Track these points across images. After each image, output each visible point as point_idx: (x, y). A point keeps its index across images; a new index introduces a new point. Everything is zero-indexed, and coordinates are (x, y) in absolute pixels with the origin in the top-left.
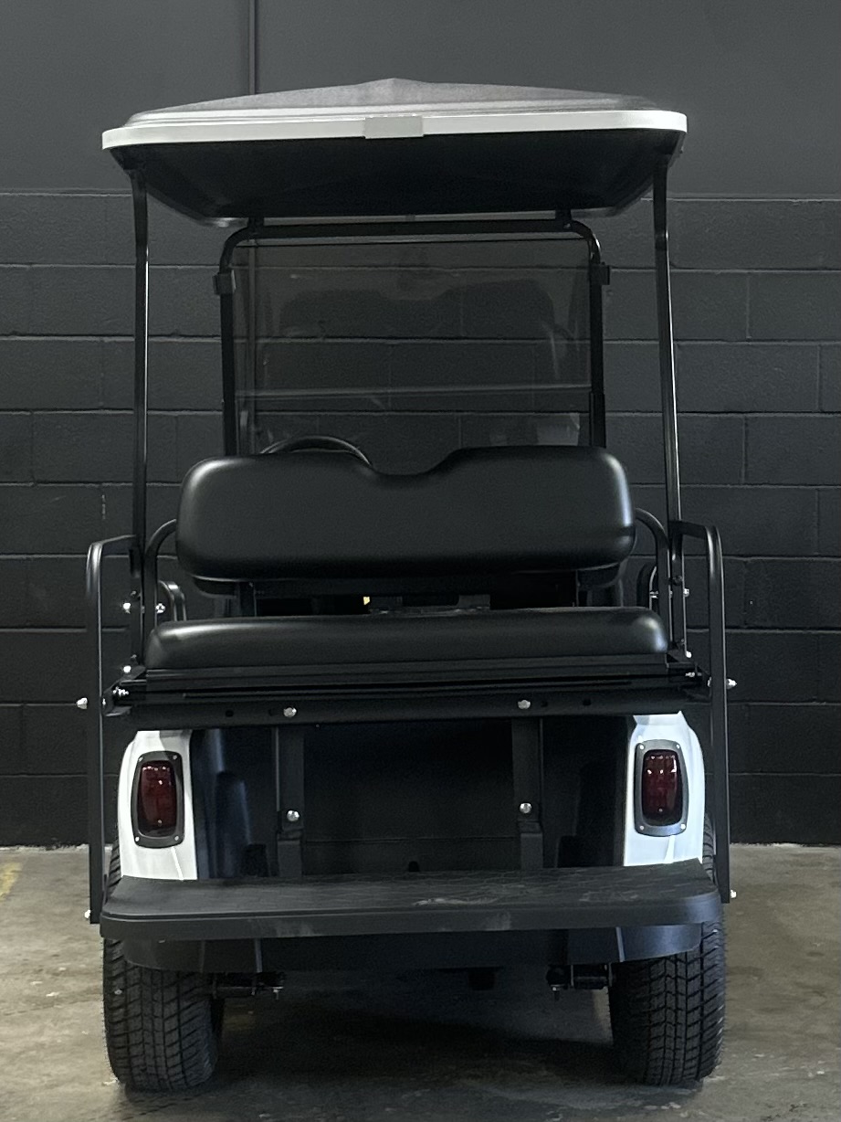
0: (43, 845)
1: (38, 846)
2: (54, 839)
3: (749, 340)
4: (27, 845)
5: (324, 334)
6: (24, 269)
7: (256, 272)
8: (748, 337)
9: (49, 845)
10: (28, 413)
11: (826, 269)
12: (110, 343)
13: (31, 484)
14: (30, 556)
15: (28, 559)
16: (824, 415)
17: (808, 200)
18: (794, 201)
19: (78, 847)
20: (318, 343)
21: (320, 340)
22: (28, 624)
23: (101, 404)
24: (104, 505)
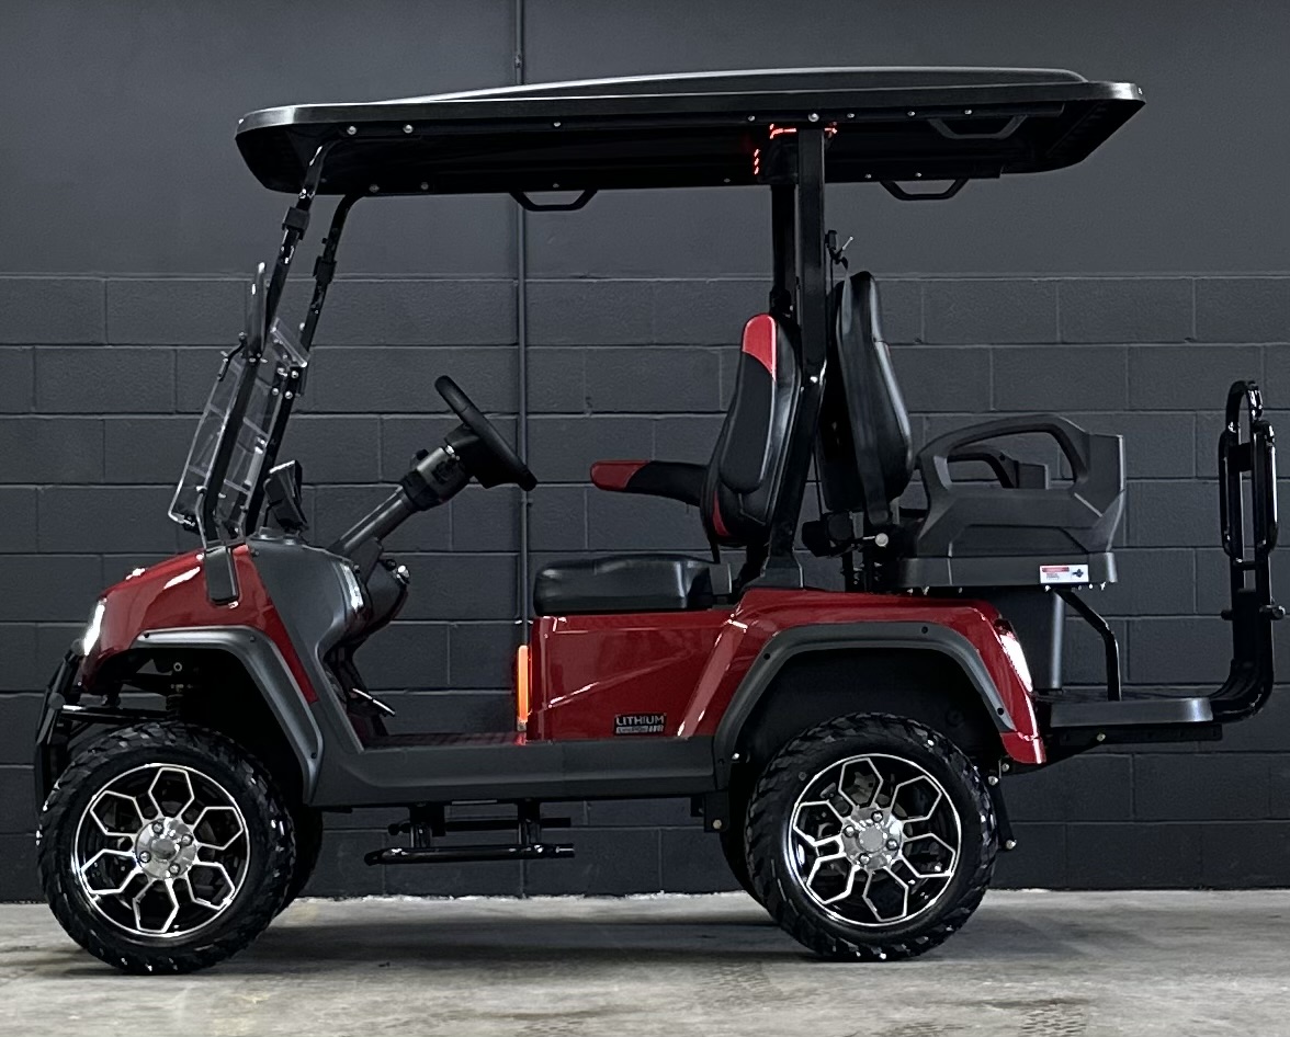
0: (332, 896)
1: (327, 897)
2: (342, 891)
3: (993, 412)
4: (316, 896)
5: (590, 410)
7: (526, 352)
8: (992, 409)
9: (336, 897)
11: (1063, 343)
12: (387, 420)
19: (365, 899)
20: (587, 419)
21: (587, 415)
23: (381, 478)
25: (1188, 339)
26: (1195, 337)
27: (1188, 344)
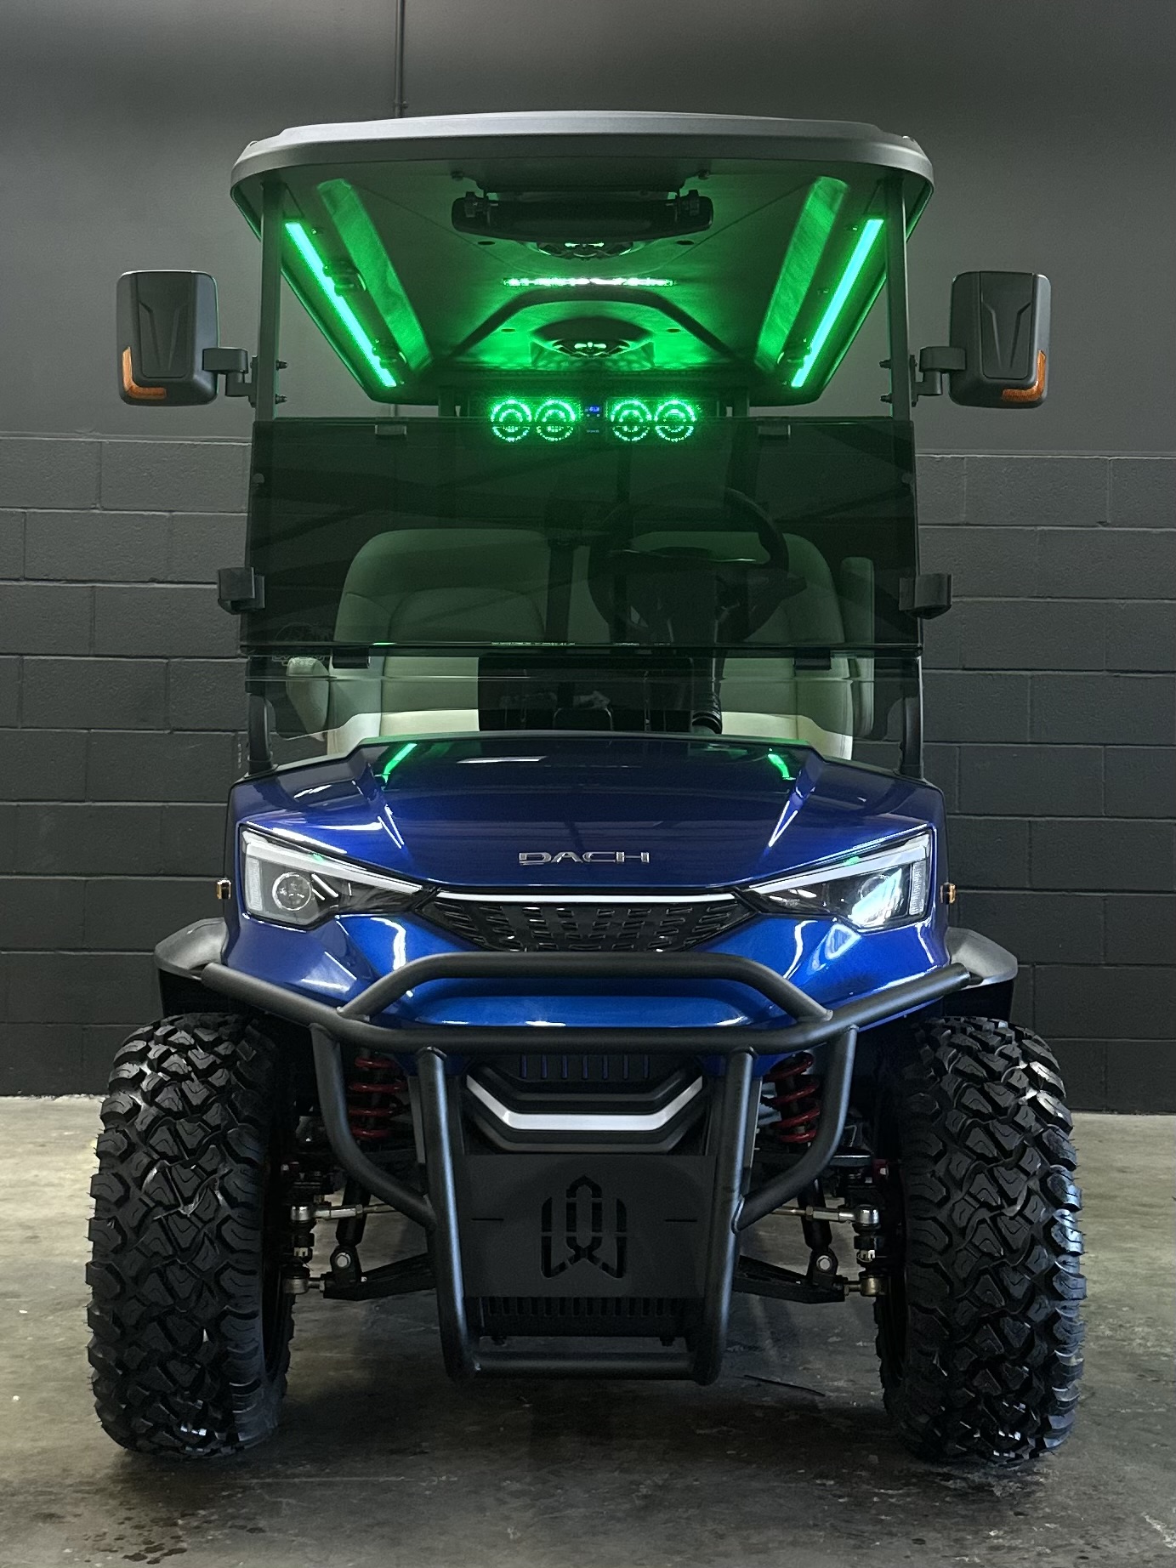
6: (164, 516)
10: (165, 661)
11: (967, 524)
13: (169, 731)
14: (165, 804)
15: (163, 806)
16: (965, 672)
17: (950, 456)
18: (936, 456)
22: (162, 872)
24: (240, 754)
25: (1100, 523)
26: (1109, 521)
27: (1101, 528)
